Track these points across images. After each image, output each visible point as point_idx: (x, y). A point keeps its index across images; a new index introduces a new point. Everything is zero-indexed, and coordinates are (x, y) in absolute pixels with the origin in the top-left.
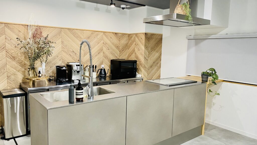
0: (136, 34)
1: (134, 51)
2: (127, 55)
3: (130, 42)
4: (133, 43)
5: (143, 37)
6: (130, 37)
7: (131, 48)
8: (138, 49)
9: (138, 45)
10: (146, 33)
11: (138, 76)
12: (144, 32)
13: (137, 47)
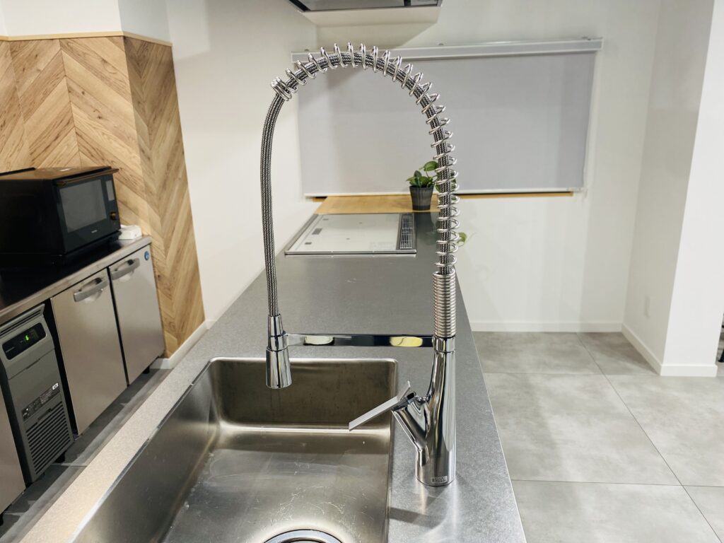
0: (66, 43)
1: (66, 122)
2: (27, 144)
3: (31, 80)
4: (55, 86)
5: (118, 56)
6: (23, 55)
7: (41, 109)
8: (97, 114)
9: (87, 97)
10: (125, 38)
11: (131, 234)
12: (117, 28)
13: (86, 103)
